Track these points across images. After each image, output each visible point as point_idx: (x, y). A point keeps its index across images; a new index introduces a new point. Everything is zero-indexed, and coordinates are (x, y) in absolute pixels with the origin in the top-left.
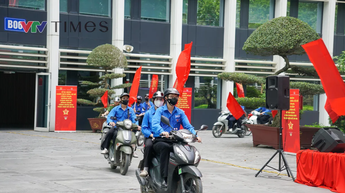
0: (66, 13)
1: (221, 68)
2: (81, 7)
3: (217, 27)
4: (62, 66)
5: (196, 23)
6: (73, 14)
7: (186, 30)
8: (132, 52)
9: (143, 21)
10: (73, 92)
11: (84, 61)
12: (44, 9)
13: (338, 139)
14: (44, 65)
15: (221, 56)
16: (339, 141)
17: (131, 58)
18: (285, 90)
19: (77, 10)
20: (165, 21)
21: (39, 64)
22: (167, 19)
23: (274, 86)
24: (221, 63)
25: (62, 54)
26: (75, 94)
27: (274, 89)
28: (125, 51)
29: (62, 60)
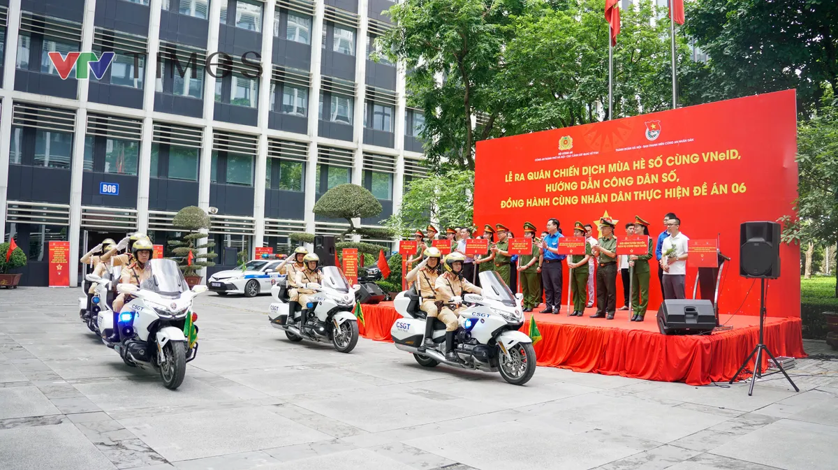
0: (156, 177)
1: (302, 230)
2: (170, 173)
3: (298, 191)
4: (150, 226)
5: (279, 187)
6: (161, 178)
7: (268, 194)
8: (217, 214)
9: (228, 185)
10: (159, 251)
11: (170, 222)
12: (136, 175)
13: (372, 292)
14: (135, 225)
15: (303, 218)
16: (373, 294)
17: (216, 219)
18: (330, 249)
19: (167, 175)
20: (250, 185)
21: (129, 225)
22: (252, 184)
23: (320, 245)
24: (303, 225)
25: (151, 215)
26: (161, 253)
27: (321, 247)
28: (210, 213)
29: (150, 221)
